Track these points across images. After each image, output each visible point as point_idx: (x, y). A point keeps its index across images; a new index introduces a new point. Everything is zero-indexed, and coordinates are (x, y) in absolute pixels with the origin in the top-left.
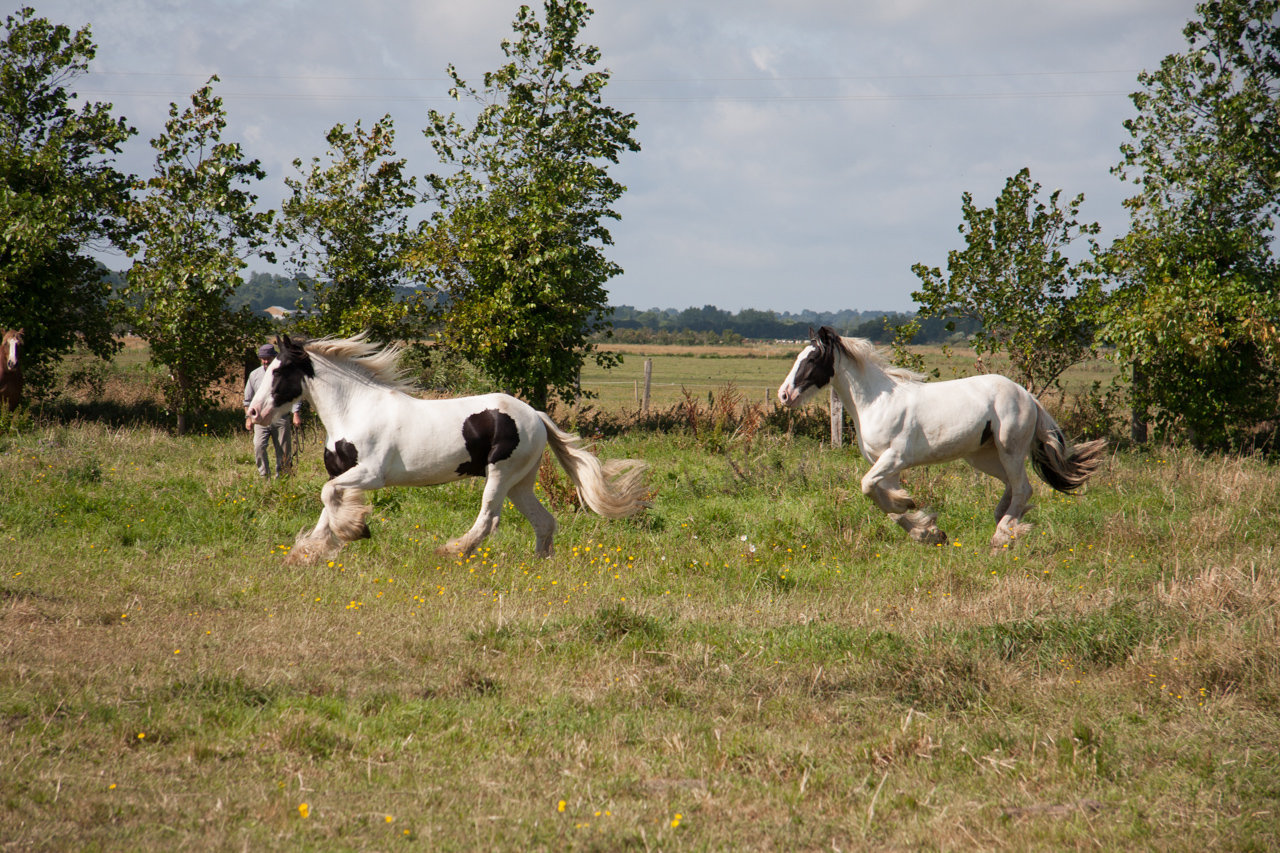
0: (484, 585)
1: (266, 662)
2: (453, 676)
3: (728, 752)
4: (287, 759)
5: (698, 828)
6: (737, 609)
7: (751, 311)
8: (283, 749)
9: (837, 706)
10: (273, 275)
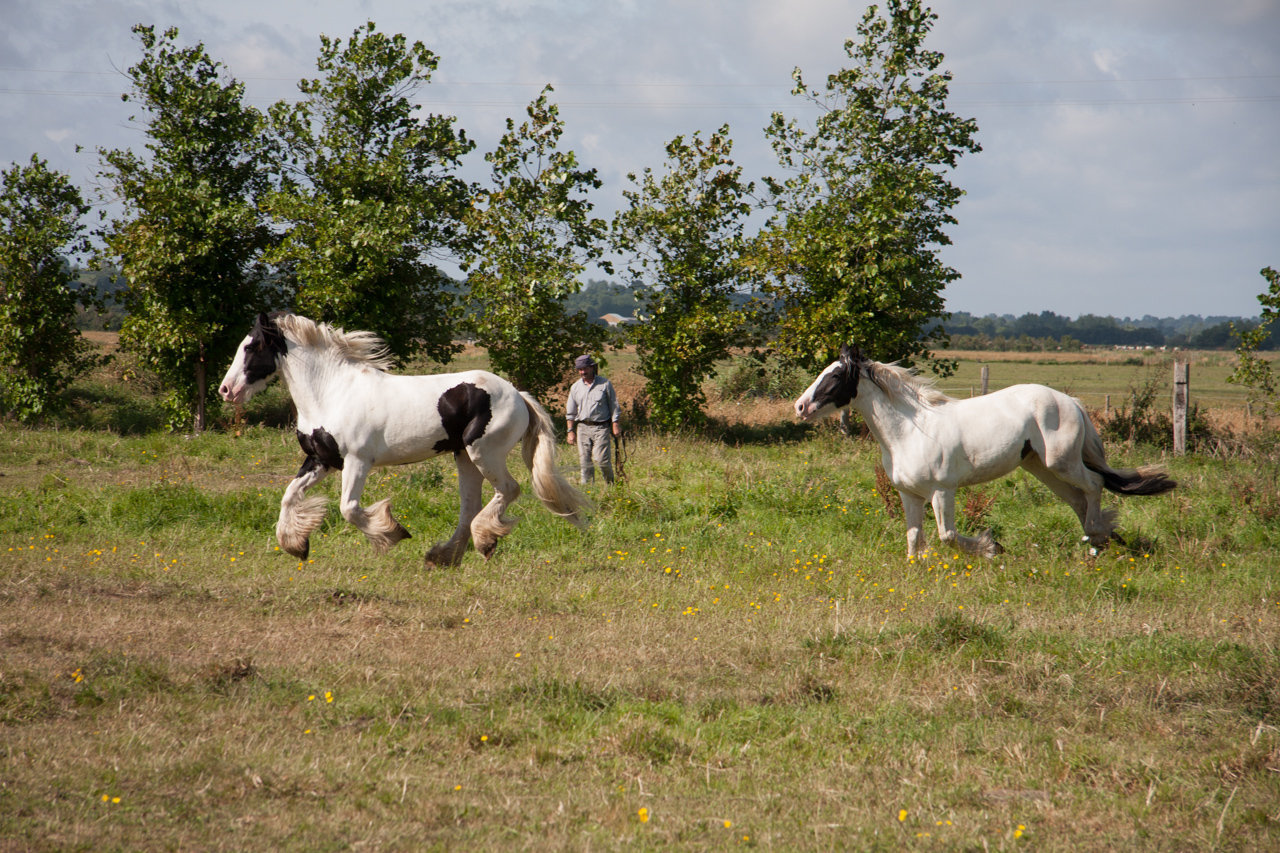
0: (819, 592)
1: (606, 667)
2: (791, 683)
3: (1072, 762)
4: (625, 763)
5: (1041, 839)
6: (1078, 618)
7: (1090, 316)
8: (623, 753)
9: (1182, 718)
10: (609, 283)
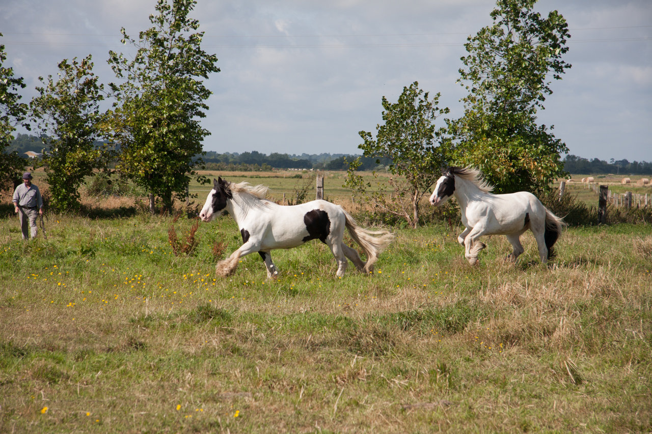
0: (138, 294)
1: (25, 335)
2: (123, 340)
3: (264, 378)
4: (35, 384)
5: (248, 417)
6: (269, 306)
7: (276, 154)
8: (33, 379)
9: (319, 354)
10: (29, 135)
